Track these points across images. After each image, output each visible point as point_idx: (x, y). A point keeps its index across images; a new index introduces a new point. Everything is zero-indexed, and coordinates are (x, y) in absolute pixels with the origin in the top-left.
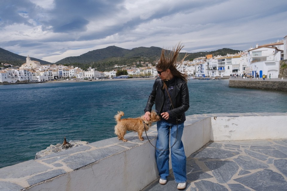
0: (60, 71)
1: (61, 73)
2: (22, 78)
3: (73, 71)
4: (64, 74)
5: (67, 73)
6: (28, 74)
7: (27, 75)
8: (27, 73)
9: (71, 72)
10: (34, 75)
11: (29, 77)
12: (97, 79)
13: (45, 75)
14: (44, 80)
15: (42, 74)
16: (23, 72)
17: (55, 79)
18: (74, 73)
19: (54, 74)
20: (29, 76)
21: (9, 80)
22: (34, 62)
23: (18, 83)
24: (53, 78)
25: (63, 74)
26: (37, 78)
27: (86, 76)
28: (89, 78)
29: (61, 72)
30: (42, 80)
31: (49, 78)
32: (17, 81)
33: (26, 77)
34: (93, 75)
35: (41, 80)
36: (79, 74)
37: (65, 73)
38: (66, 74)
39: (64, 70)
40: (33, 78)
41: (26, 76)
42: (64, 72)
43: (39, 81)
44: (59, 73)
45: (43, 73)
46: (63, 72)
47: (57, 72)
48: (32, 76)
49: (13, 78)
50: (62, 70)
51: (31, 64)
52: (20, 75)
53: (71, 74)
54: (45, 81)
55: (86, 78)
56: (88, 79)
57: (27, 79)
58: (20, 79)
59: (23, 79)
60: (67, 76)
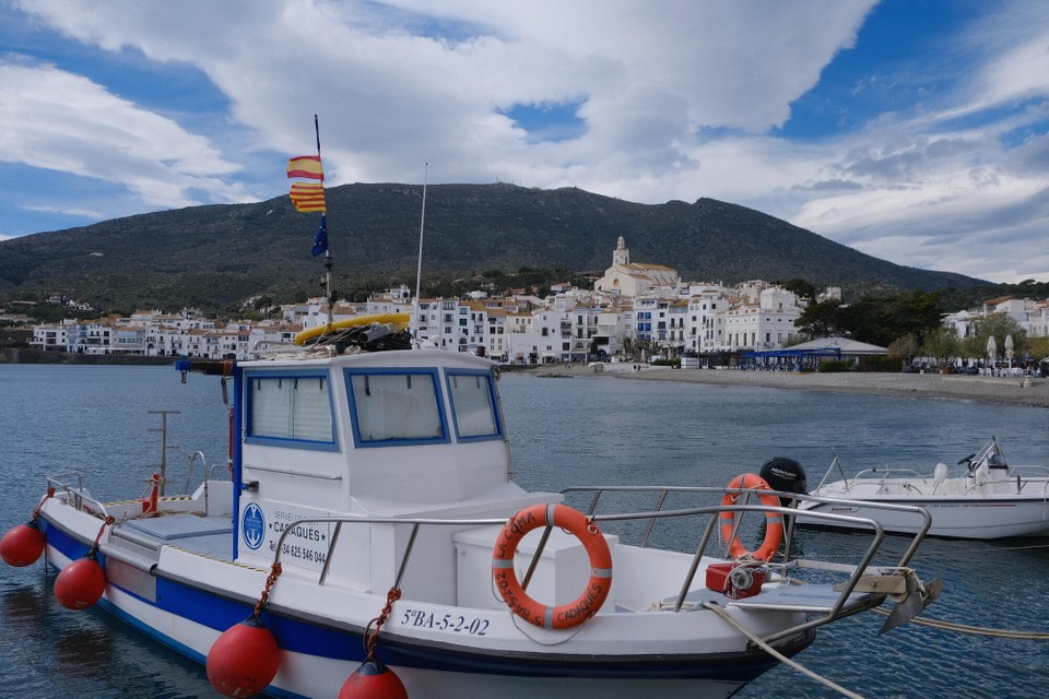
0: (645, 309)
1: (645, 322)
4: (662, 325)
5: (677, 322)
6: (463, 322)
8: (457, 315)
9: (694, 318)
10: (496, 327)
11: (469, 340)
13: (545, 330)
14: (533, 359)
20: (465, 331)
24: (587, 349)
25: (655, 327)
29: (649, 316)
30: (526, 356)
31: (566, 346)
33: (447, 337)
35: (521, 359)
37: (668, 323)
38: (669, 331)
39: (663, 306)
41: (448, 330)
42: (662, 315)
44: (634, 322)
46: (655, 320)
47: (627, 317)
50: (655, 304)
54: (539, 361)
60: (673, 339)
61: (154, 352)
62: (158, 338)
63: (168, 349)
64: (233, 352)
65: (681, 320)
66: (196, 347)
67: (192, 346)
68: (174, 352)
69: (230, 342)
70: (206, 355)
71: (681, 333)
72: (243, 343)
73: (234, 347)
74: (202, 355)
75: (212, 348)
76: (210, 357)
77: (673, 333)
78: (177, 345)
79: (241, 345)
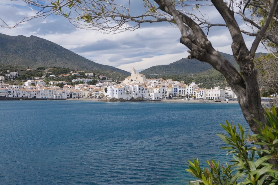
0: (176, 87)
1: (176, 90)
2: (136, 94)
3: (191, 89)
4: (180, 91)
5: (183, 90)
7: (141, 91)
8: (141, 89)
9: (188, 90)
10: (148, 91)
11: (143, 94)
12: (227, 100)
13: (160, 92)
14: (158, 98)
15: (156, 90)
16: (137, 87)
17: (170, 97)
18: (192, 91)
19: (169, 91)
20: (143, 92)
21: (125, 97)
22: (140, 76)
23: (132, 100)
24: (168, 96)
25: (178, 92)
26: (150, 95)
27: (208, 95)
28: (214, 98)
29: (177, 89)
31: (163, 95)
32: (131, 97)
33: (140, 93)
34: (218, 95)
35: (155, 98)
36: (199, 93)
38: (182, 92)
39: (180, 87)
40: (146, 96)
42: (180, 89)
43: (153, 99)
44: (174, 90)
45: (158, 89)
46: (178, 90)
47: (172, 89)
48: (146, 93)
49: (128, 94)
50: (178, 87)
51: (137, 78)
52: (134, 91)
53: (188, 92)
55: (209, 98)
56: (212, 100)
57: (141, 96)
58: (134, 96)
59: (137, 96)
60: (182, 94)
61: (10, 96)
62: (12, 92)
63: (15, 95)
64: (35, 96)
65: (184, 90)
66: (24, 94)
67: (23, 94)
68: (17, 96)
69: (34, 93)
70: (27, 97)
71: (184, 93)
72: (38, 93)
73: (35, 94)
74: (26, 97)
75: (29, 95)
76: (29, 97)
77: (182, 93)
78: (18, 94)
79: (38, 94)
